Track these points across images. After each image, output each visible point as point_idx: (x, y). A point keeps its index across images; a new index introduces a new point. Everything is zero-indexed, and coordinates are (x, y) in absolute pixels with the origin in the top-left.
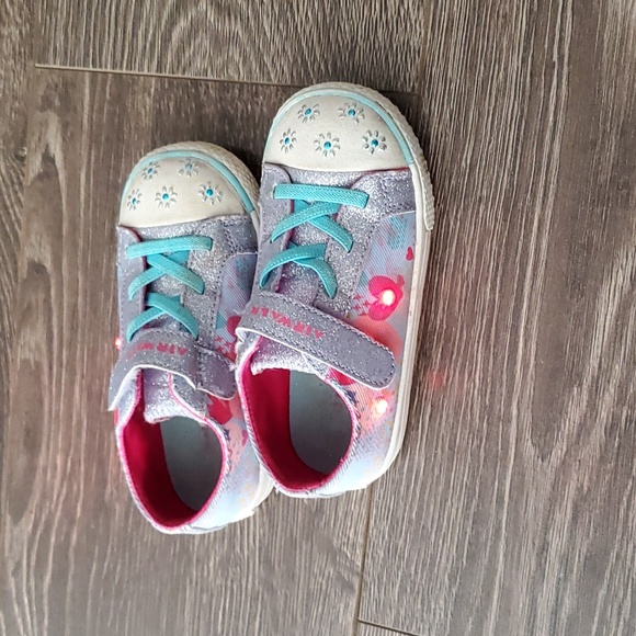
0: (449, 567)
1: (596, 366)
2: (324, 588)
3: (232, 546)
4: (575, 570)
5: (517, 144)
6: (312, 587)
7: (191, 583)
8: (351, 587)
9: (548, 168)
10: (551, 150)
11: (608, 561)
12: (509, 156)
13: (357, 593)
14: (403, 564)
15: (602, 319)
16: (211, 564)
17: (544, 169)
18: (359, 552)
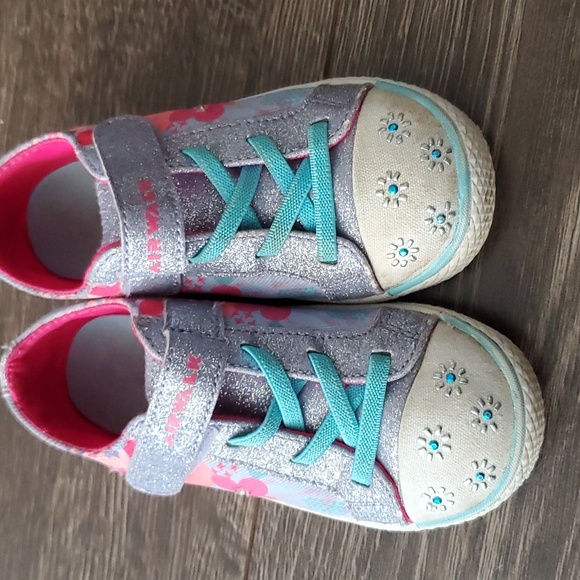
0: (358, 548)
1: (558, 296)
2: (203, 566)
3: (95, 508)
4: (518, 560)
5: (468, 9)
6: (188, 564)
7: (45, 549)
8: (235, 569)
9: (506, 40)
10: (512, 15)
11: (561, 552)
12: (458, 24)
13: (243, 575)
14: (301, 542)
15: (568, 236)
16: (70, 529)
17: (501, 40)
18: (248, 523)
